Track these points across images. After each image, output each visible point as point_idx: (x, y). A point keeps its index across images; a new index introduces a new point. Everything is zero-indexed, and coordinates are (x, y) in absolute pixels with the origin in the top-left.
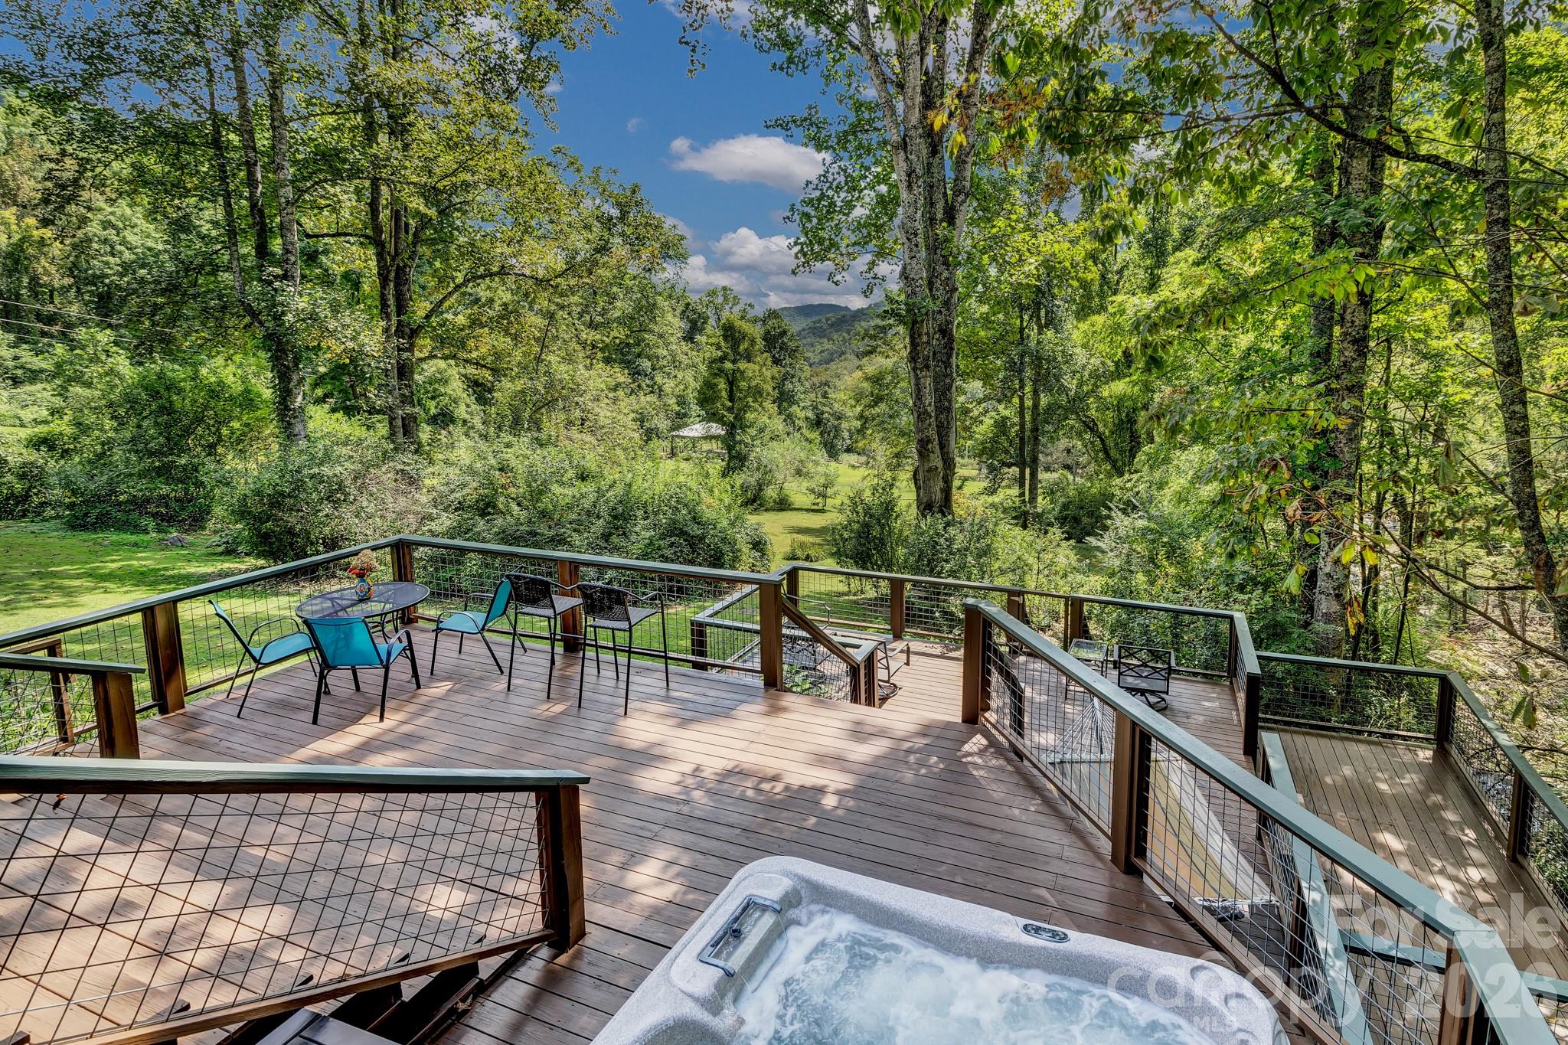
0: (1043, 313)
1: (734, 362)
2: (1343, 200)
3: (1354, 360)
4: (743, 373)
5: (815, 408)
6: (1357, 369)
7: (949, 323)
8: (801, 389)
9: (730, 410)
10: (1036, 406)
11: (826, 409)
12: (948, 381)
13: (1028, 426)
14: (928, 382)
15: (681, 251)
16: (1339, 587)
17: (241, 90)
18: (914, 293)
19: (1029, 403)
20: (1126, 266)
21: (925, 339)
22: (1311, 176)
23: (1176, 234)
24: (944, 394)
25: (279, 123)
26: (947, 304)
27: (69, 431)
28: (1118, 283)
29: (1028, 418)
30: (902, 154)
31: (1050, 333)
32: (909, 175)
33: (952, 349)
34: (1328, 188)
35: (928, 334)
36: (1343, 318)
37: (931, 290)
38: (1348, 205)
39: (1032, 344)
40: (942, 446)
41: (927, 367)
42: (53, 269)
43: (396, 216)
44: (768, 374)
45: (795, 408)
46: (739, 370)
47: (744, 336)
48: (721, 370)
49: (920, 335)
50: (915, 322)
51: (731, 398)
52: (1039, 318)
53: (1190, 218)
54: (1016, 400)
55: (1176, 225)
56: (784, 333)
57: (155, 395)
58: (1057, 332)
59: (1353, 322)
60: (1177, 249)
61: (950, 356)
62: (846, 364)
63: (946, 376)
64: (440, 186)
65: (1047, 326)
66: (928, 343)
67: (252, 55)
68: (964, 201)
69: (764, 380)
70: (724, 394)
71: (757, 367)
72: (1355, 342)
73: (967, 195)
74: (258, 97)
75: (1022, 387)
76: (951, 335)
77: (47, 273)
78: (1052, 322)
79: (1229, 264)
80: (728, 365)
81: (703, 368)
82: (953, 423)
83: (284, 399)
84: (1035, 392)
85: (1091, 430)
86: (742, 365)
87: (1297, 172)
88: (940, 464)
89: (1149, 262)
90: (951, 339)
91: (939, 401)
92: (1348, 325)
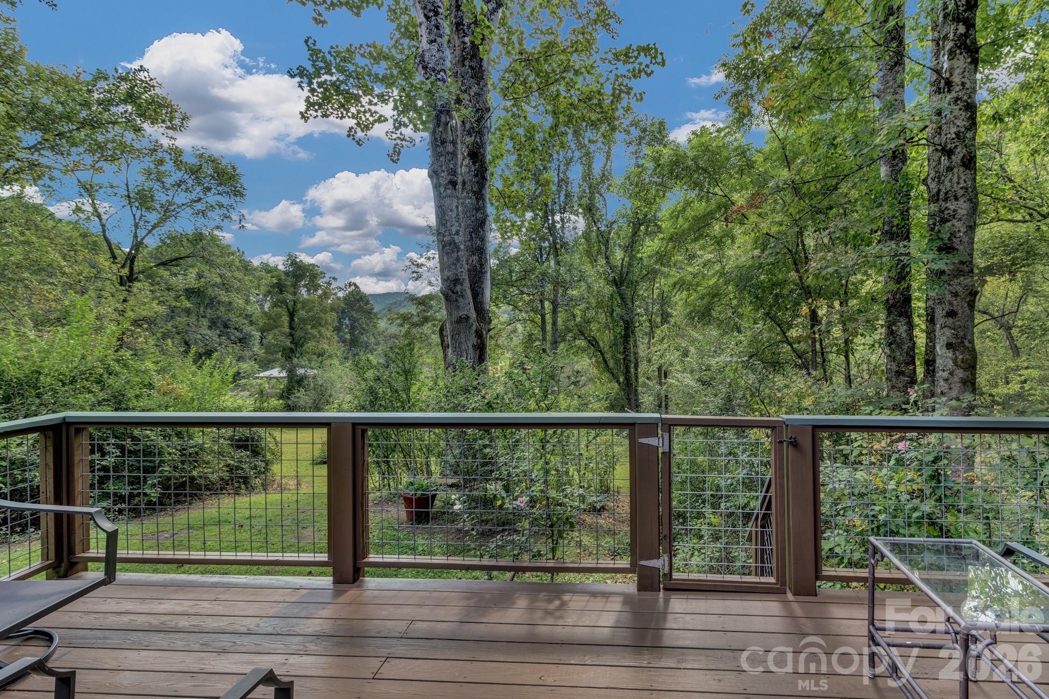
1: (294, 294)
4: (302, 304)
10: (554, 323)
40: (474, 293)
44: (327, 305)
46: (299, 301)
51: (291, 327)
69: (323, 311)
70: (285, 324)
71: (317, 299)
75: (543, 308)
84: (554, 312)
85: (595, 346)
92: (957, 89)
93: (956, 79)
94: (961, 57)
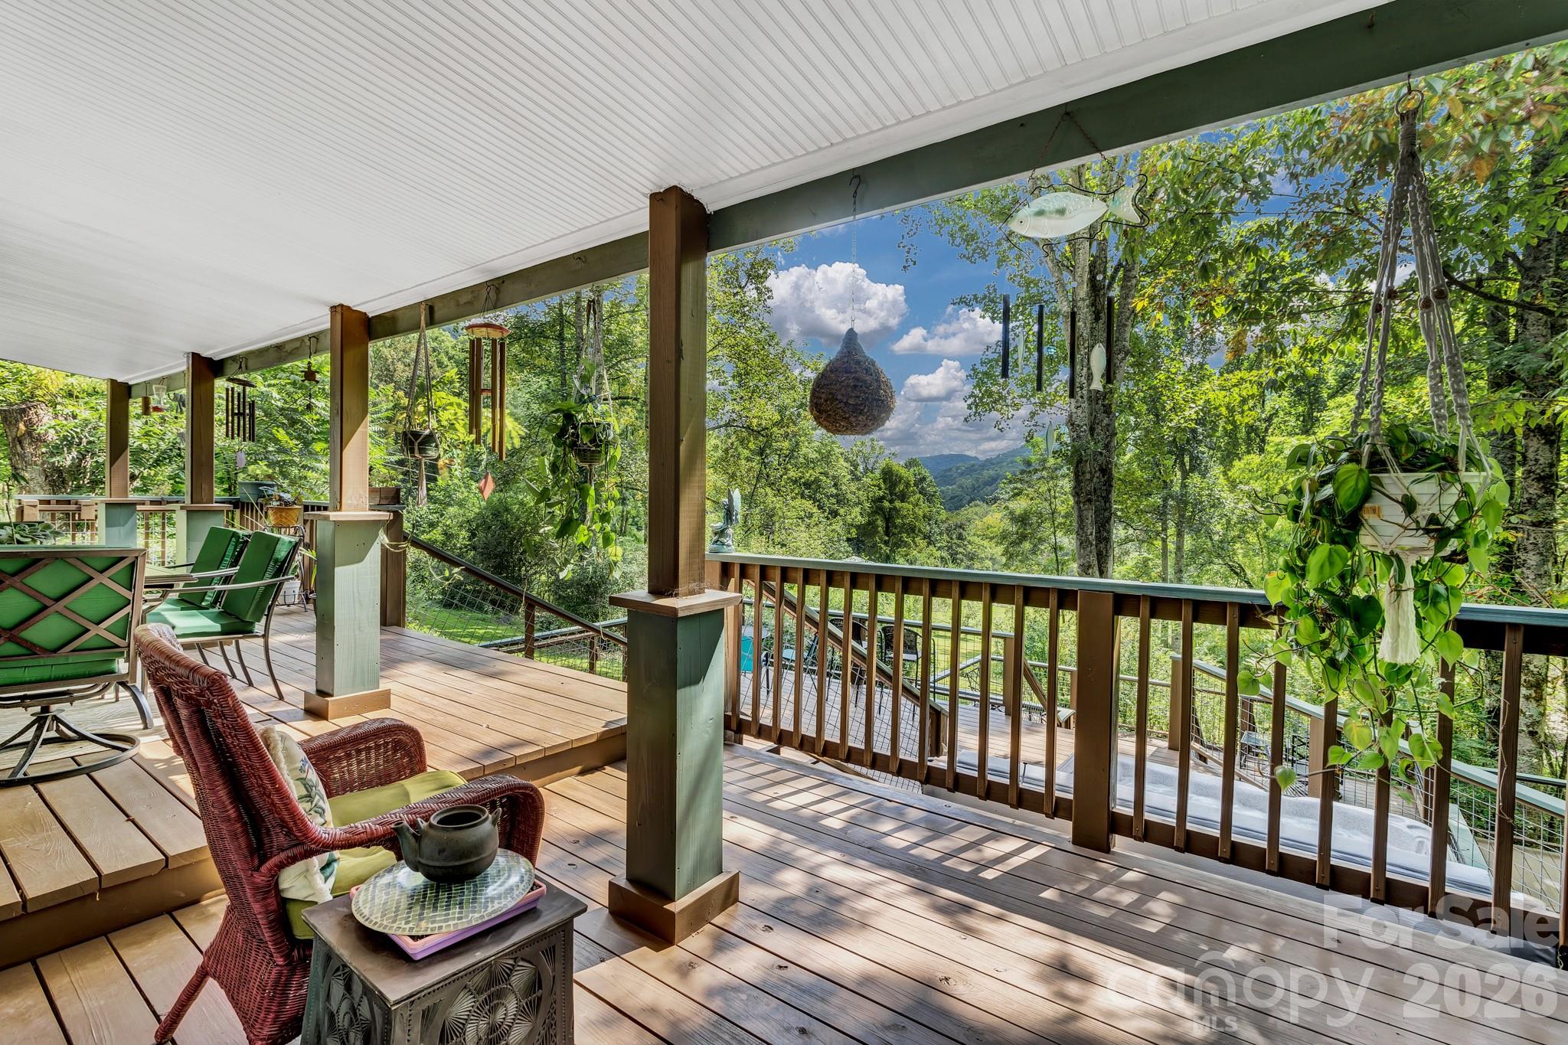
0: (1187, 459)
1: (891, 502)
2: (1519, 345)
3: (1540, 497)
4: (898, 511)
5: (950, 548)
6: (1544, 506)
7: (1108, 463)
8: (937, 530)
9: (886, 543)
10: (1179, 548)
11: (961, 550)
12: (1107, 514)
14: (1090, 515)
16: (1533, 724)
18: (1079, 437)
19: (1171, 547)
20: (1276, 414)
21: (1088, 476)
22: (1485, 324)
23: (1331, 380)
24: (1103, 526)
26: (1107, 446)
27: (440, 538)
28: (1267, 430)
31: (1195, 479)
33: (1111, 486)
34: (1502, 336)
35: (1091, 472)
36: (1525, 457)
37: (1092, 435)
38: (1526, 350)
39: (1177, 488)
41: (1090, 501)
46: (895, 508)
47: (901, 478)
48: (881, 509)
49: (1083, 473)
50: (1080, 461)
51: (887, 533)
52: (1183, 464)
53: (1347, 366)
54: (1158, 543)
55: (1331, 373)
56: (924, 479)
58: (1204, 476)
59: (1536, 460)
60: (1332, 396)
61: (1110, 492)
62: (977, 509)
63: (1105, 510)
65: (1192, 470)
66: (1091, 480)
68: (1124, 359)
69: (916, 518)
70: (882, 529)
71: (911, 507)
72: (1540, 479)
73: (1126, 354)
75: (1165, 529)
76: (1111, 474)
78: (1196, 466)
79: (1395, 408)
80: (886, 504)
81: (867, 505)
82: (1110, 552)
84: (1180, 535)
86: (898, 504)
87: (1466, 322)
89: (1301, 409)
90: (1110, 478)
91: (1098, 532)
92: (1531, 463)
93: (1531, 455)
94: (1535, 439)
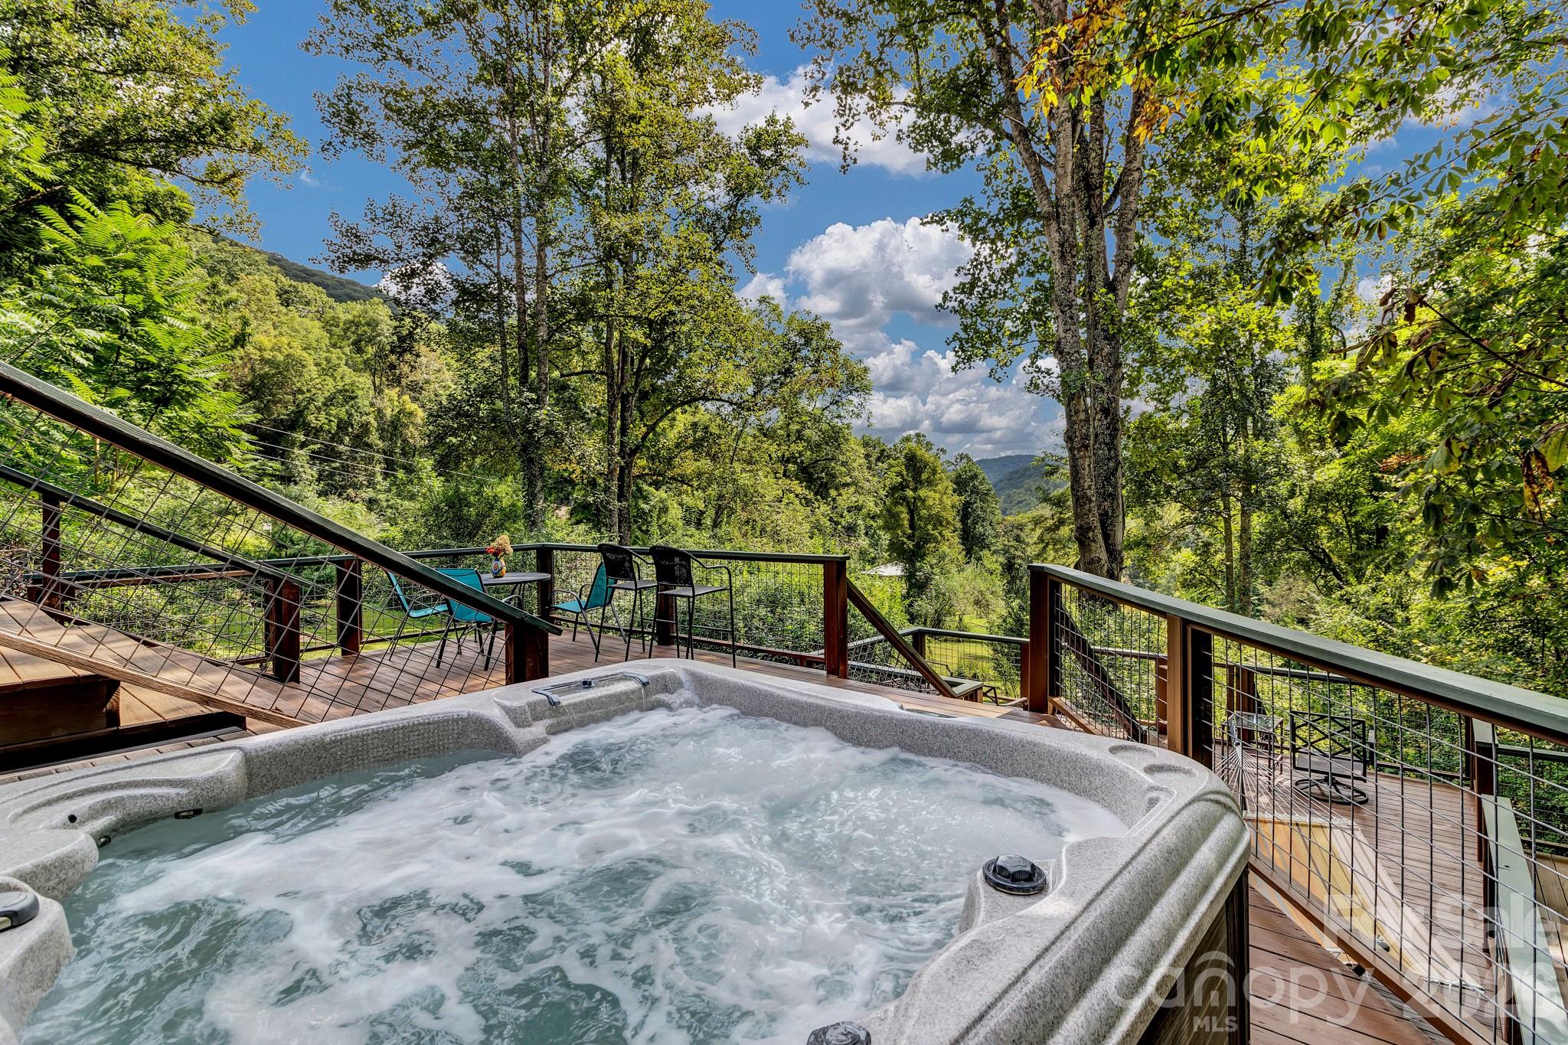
0: (1250, 424)
1: (915, 490)
4: (923, 501)
7: (1113, 401)
8: (993, 533)
9: (910, 537)
10: (1245, 529)
12: (1112, 464)
13: (1236, 556)
14: (1087, 464)
15: (865, 382)
17: (519, 255)
18: (1071, 367)
21: (1082, 416)
24: (1108, 479)
25: (542, 277)
26: (1110, 382)
29: (1236, 545)
30: (1054, 225)
32: (1062, 245)
33: (1119, 433)
35: (1086, 412)
37: (1091, 368)
39: (1239, 458)
40: (1106, 537)
41: (1086, 447)
42: (416, 433)
43: (624, 354)
44: (948, 502)
45: (986, 552)
46: (919, 498)
47: (926, 465)
48: (902, 498)
49: (1077, 412)
50: (1074, 398)
51: (912, 526)
52: (1245, 428)
54: (1221, 525)
56: (975, 476)
57: (451, 505)
58: (1268, 440)
61: (1116, 440)
63: (1110, 459)
64: (652, 316)
65: (1256, 436)
66: (1088, 421)
67: (529, 224)
69: (944, 509)
70: (906, 523)
71: (938, 496)
74: (530, 262)
75: (1228, 509)
76: (1115, 415)
77: (412, 437)
78: (1261, 431)
80: (909, 493)
81: (884, 494)
83: (530, 502)
84: (1245, 514)
85: (1322, 562)
86: (923, 493)
88: (1104, 556)
90: (1117, 421)
91: (1102, 486)
